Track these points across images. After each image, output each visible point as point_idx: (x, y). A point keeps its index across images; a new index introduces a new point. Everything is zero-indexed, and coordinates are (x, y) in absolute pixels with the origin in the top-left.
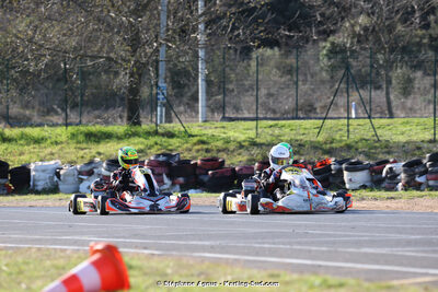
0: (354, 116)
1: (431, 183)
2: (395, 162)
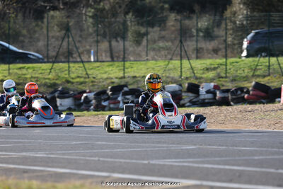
0: (92, 60)
1: (112, 106)
2: (90, 92)
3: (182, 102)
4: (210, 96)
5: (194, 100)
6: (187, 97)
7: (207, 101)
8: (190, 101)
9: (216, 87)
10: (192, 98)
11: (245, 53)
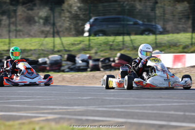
3: (62, 68)
4: (84, 64)
5: (72, 67)
6: (66, 65)
7: (82, 68)
8: (69, 68)
9: (90, 58)
10: (70, 65)
11: (86, 34)
